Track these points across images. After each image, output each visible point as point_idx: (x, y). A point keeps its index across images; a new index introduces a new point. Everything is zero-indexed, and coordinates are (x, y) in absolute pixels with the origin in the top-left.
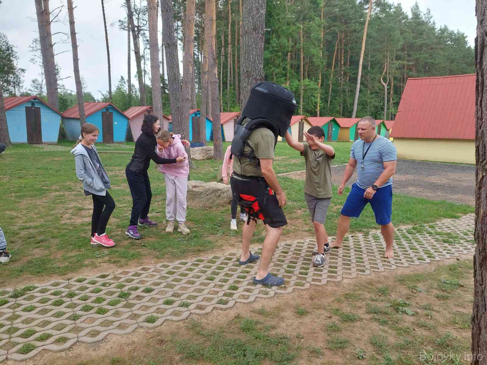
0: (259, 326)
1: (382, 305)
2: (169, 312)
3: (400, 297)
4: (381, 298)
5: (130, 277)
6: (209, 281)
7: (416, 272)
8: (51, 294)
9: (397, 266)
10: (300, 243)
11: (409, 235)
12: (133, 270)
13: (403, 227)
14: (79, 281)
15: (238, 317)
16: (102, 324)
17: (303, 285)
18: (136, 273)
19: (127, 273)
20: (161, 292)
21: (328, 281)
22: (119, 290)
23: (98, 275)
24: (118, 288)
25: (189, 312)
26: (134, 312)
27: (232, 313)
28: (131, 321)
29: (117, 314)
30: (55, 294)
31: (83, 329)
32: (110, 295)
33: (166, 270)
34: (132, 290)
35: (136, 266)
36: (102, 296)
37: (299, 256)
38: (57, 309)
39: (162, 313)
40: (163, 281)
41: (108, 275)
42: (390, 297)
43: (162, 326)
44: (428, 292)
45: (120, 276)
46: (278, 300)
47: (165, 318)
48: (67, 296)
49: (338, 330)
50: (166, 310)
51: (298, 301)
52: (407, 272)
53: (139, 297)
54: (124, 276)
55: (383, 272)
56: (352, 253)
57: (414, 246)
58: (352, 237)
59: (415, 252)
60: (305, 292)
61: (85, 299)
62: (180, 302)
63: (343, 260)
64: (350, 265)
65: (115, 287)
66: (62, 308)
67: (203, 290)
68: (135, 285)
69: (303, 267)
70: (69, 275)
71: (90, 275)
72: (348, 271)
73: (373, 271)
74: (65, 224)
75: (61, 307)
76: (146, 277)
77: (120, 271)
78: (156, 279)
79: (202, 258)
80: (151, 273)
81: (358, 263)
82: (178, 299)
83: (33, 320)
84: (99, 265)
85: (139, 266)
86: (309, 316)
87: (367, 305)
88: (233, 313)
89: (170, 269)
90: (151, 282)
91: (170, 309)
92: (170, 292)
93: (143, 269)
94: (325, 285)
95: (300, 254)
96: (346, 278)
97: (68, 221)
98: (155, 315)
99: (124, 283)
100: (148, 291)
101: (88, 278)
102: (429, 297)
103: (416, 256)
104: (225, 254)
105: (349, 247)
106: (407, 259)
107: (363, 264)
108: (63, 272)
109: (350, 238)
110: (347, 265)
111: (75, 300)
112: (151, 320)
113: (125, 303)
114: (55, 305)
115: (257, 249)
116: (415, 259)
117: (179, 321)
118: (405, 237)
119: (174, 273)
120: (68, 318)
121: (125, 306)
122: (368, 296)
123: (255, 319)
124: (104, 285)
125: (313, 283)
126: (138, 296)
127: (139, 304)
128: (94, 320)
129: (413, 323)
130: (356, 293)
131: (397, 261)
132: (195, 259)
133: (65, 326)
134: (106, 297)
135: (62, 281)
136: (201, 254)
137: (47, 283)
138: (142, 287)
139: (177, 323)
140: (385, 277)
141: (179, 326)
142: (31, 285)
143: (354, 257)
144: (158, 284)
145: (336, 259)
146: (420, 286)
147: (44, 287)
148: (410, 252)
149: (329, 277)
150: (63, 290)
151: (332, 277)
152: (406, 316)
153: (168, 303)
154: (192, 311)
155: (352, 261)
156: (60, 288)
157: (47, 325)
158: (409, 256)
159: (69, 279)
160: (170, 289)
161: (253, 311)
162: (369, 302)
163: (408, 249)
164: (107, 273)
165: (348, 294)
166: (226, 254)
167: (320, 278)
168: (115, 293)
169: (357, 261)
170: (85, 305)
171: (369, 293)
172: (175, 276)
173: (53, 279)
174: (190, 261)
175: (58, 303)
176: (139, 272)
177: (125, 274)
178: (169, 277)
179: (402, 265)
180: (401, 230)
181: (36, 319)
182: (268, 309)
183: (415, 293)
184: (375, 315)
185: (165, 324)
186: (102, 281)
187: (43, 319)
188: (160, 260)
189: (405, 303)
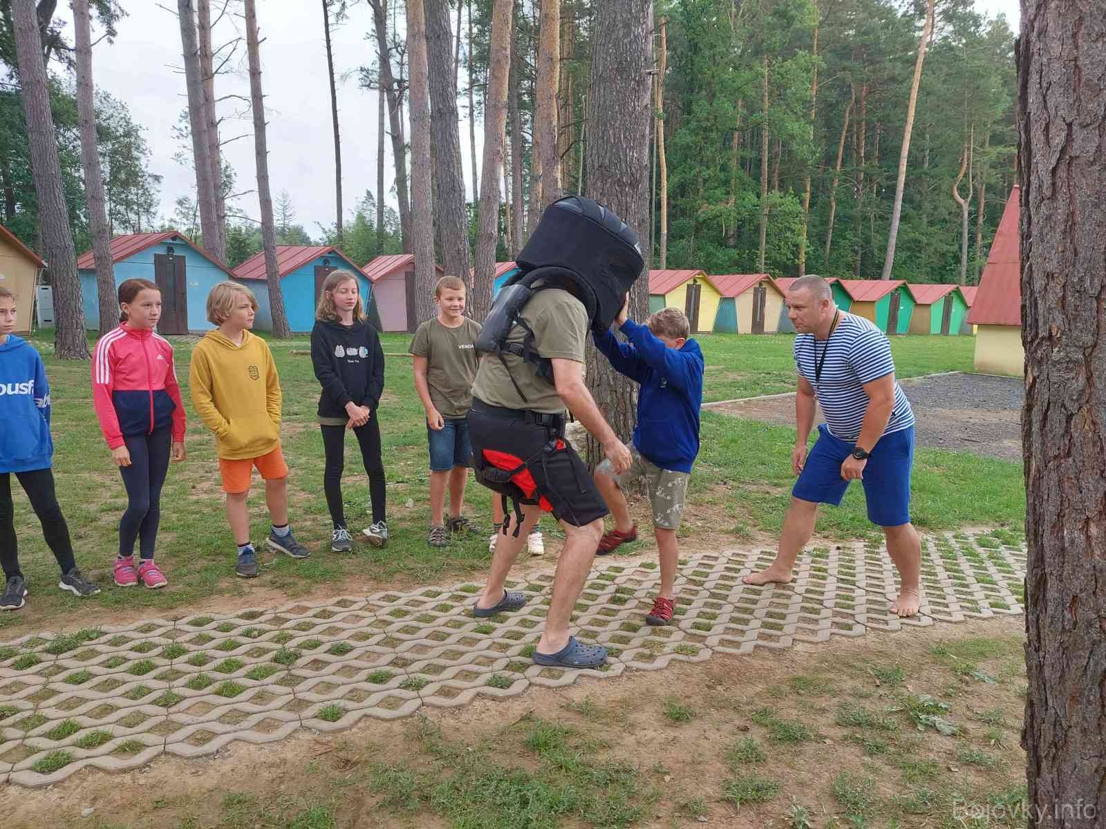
0: (574, 741)
1: (879, 707)
2: (374, 699)
3: (928, 691)
4: (881, 692)
5: (308, 620)
6: (480, 636)
7: (980, 635)
8: (132, 649)
9: (934, 619)
10: (708, 557)
11: (980, 550)
12: (316, 604)
13: (970, 531)
14: (198, 623)
15: (527, 718)
16: (221, 719)
17: (694, 652)
18: (324, 611)
19: (306, 609)
20: (369, 655)
21: (757, 647)
22: (279, 646)
23: (240, 612)
24: (278, 641)
25: (419, 702)
26: (300, 696)
27: (517, 709)
28: (287, 713)
29: (260, 698)
30: (140, 649)
31: (183, 725)
32: (258, 657)
33: (389, 607)
34: (305, 648)
35: (328, 596)
36: (239, 658)
37: (700, 588)
38: (136, 681)
39: (360, 700)
40: (376, 630)
41: (262, 614)
42: (904, 690)
43: (354, 730)
44: (1003, 682)
45: (288, 616)
46: (630, 685)
47: (362, 712)
48: (162, 655)
49: (760, 760)
50: (370, 693)
51: (678, 688)
52: (958, 633)
53: (317, 664)
54: (296, 616)
55: (896, 631)
56: (831, 585)
57: (988, 576)
58: (838, 548)
59: (987, 588)
60: (698, 669)
61: (199, 661)
62: (405, 677)
63: (806, 599)
64: (817, 612)
65: (271, 640)
66: (147, 680)
67: (462, 654)
68: (315, 637)
69: (704, 613)
70: (180, 611)
71: (223, 610)
72: (810, 626)
73: (873, 629)
74: (197, 502)
75: (145, 676)
76: (344, 620)
77: (291, 604)
78: (363, 626)
79: (476, 584)
80: (355, 613)
81: (837, 609)
82: (402, 670)
83: (82, 701)
84: (247, 590)
85: (334, 596)
86: (696, 723)
87: (843, 706)
88: (518, 707)
89: (399, 604)
90: (353, 632)
91: (379, 692)
92: (389, 654)
93: (339, 603)
94: (749, 655)
95: (701, 584)
96: (803, 641)
97: (205, 497)
98: (342, 703)
99: (291, 632)
100: (340, 650)
101: (216, 617)
102: (1003, 694)
103: (987, 597)
104: (528, 579)
105: (825, 571)
106: (963, 604)
107: (850, 611)
108: (168, 602)
109: (834, 554)
110: (811, 610)
111: (180, 663)
112: (332, 715)
113: (282, 674)
114: (132, 673)
115: (605, 568)
116: (984, 604)
117: (393, 720)
118: (970, 553)
119: (406, 613)
120: (154, 702)
121: (282, 682)
122: (848, 684)
123: (567, 725)
124: (247, 634)
125: (721, 649)
126: (315, 661)
127: (314, 678)
128: (209, 707)
129: (950, 754)
130: (822, 676)
131: (937, 608)
132: (459, 585)
133: (144, 717)
134: (247, 659)
135: (161, 622)
136: (476, 574)
137: (129, 626)
138: (329, 641)
139: (388, 724)
140: (900, 644)
141: (389, 730)
142: (94, 628)
143: (833, 594)
144: (365, 637)
145: (789, 597)
146: (983, 669)
147: (119, 634)
148: (976, 587)
149: (762, 636)
150: (157, 640)
151: (769, 637)
152: (935, 737)
153: (378, 679)
154: (426, 700)
155: (825, 603)
156: (154, 637)
157: (108, 714)
158: (969, 597)
159: (176, 619)
160: (391, 650)
161: (567, 708)
162: (850, 699)
163: (971, 580)
164: (261, 609)
165: (799, 679)
166: (533, 578)
167: (738, 639)
168: (268, 651)
169: (837, 605)
170: (196, 675)
171: (852, 678)
172: (408, 621)
173: (144, 616)
174: (448, 588)
175: (140, 670)
176: (329, 608)
177: (298, 613)
178: (392, 623)
179: (948, 618)
180: (962, 538)
181: (87, 700)
182: (601, 703)
183: (967, 683)
184: (857, 729)
185: (360, 725)
186: (246, 624)
187: (100, 702)
188: (383, 585)
189: (936, 706)
